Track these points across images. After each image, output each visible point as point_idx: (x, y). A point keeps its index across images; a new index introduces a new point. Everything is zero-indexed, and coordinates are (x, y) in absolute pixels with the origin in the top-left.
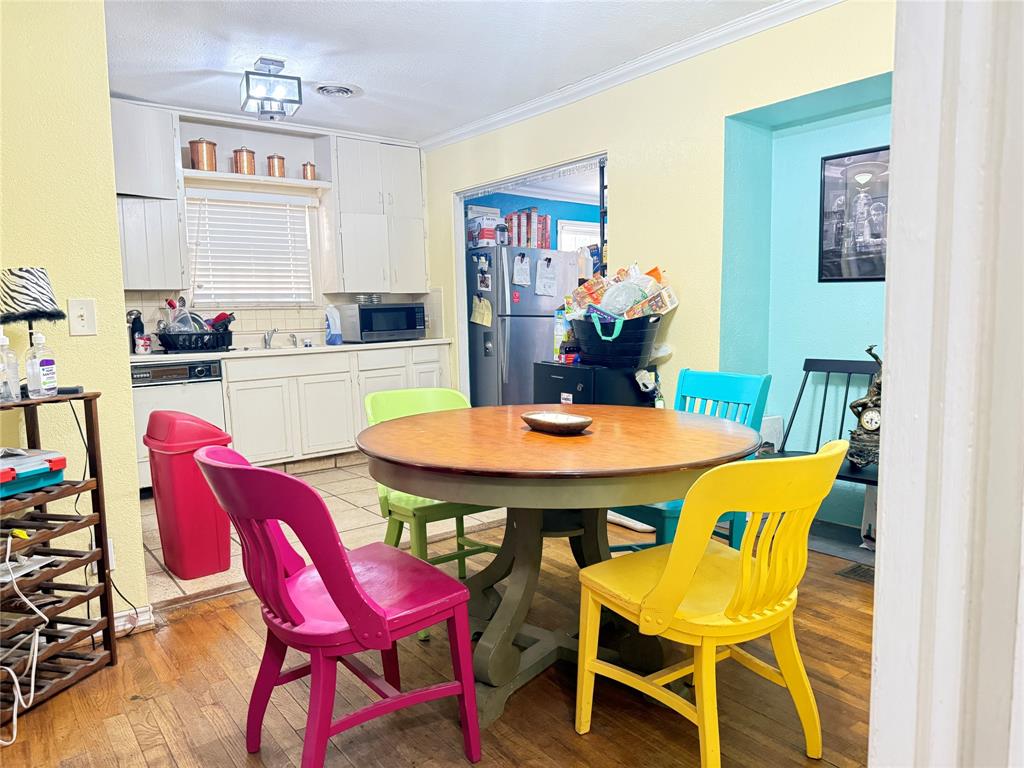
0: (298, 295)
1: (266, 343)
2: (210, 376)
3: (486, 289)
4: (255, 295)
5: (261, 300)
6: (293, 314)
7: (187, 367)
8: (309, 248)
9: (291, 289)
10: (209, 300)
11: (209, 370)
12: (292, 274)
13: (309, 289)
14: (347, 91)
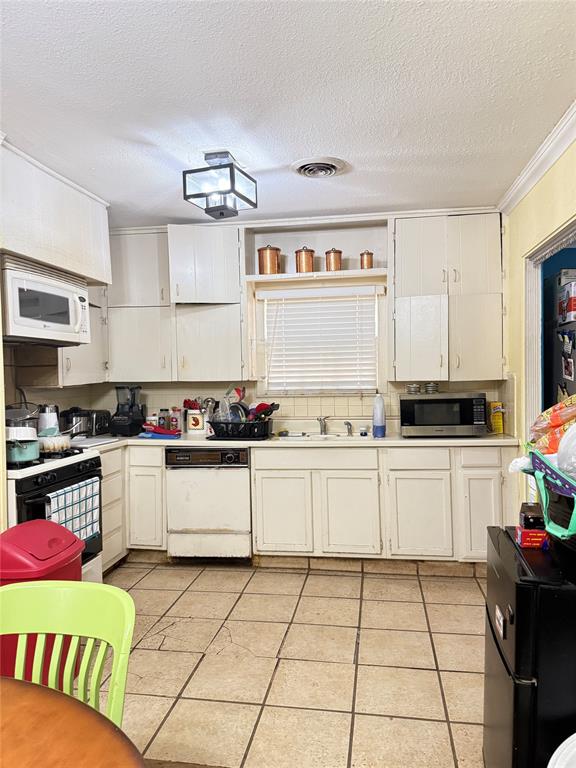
0: (363, 382)
1: (324, 430)
2: (238, 463)
3: (569, 378)
4: (322, 383)
5: (324, 388)
6: (356, 401)
7: (220, 453)
8: (377, 335)
9: (357, 376)
10: (280, 388)
11: (238, 457)
12: (358, 362)
13: (375, 376)
14: (327, 168)
